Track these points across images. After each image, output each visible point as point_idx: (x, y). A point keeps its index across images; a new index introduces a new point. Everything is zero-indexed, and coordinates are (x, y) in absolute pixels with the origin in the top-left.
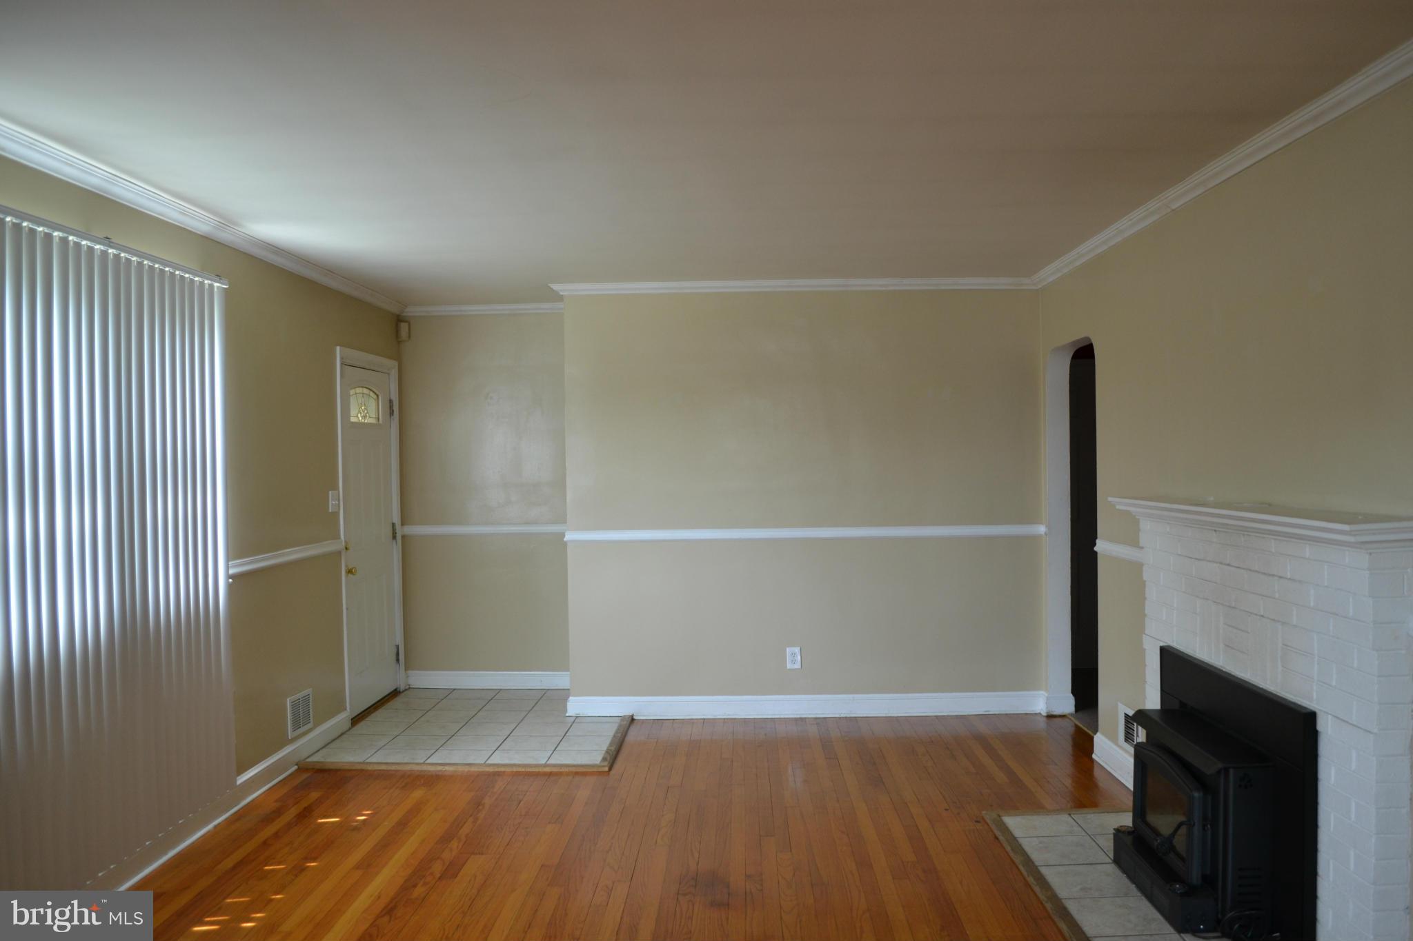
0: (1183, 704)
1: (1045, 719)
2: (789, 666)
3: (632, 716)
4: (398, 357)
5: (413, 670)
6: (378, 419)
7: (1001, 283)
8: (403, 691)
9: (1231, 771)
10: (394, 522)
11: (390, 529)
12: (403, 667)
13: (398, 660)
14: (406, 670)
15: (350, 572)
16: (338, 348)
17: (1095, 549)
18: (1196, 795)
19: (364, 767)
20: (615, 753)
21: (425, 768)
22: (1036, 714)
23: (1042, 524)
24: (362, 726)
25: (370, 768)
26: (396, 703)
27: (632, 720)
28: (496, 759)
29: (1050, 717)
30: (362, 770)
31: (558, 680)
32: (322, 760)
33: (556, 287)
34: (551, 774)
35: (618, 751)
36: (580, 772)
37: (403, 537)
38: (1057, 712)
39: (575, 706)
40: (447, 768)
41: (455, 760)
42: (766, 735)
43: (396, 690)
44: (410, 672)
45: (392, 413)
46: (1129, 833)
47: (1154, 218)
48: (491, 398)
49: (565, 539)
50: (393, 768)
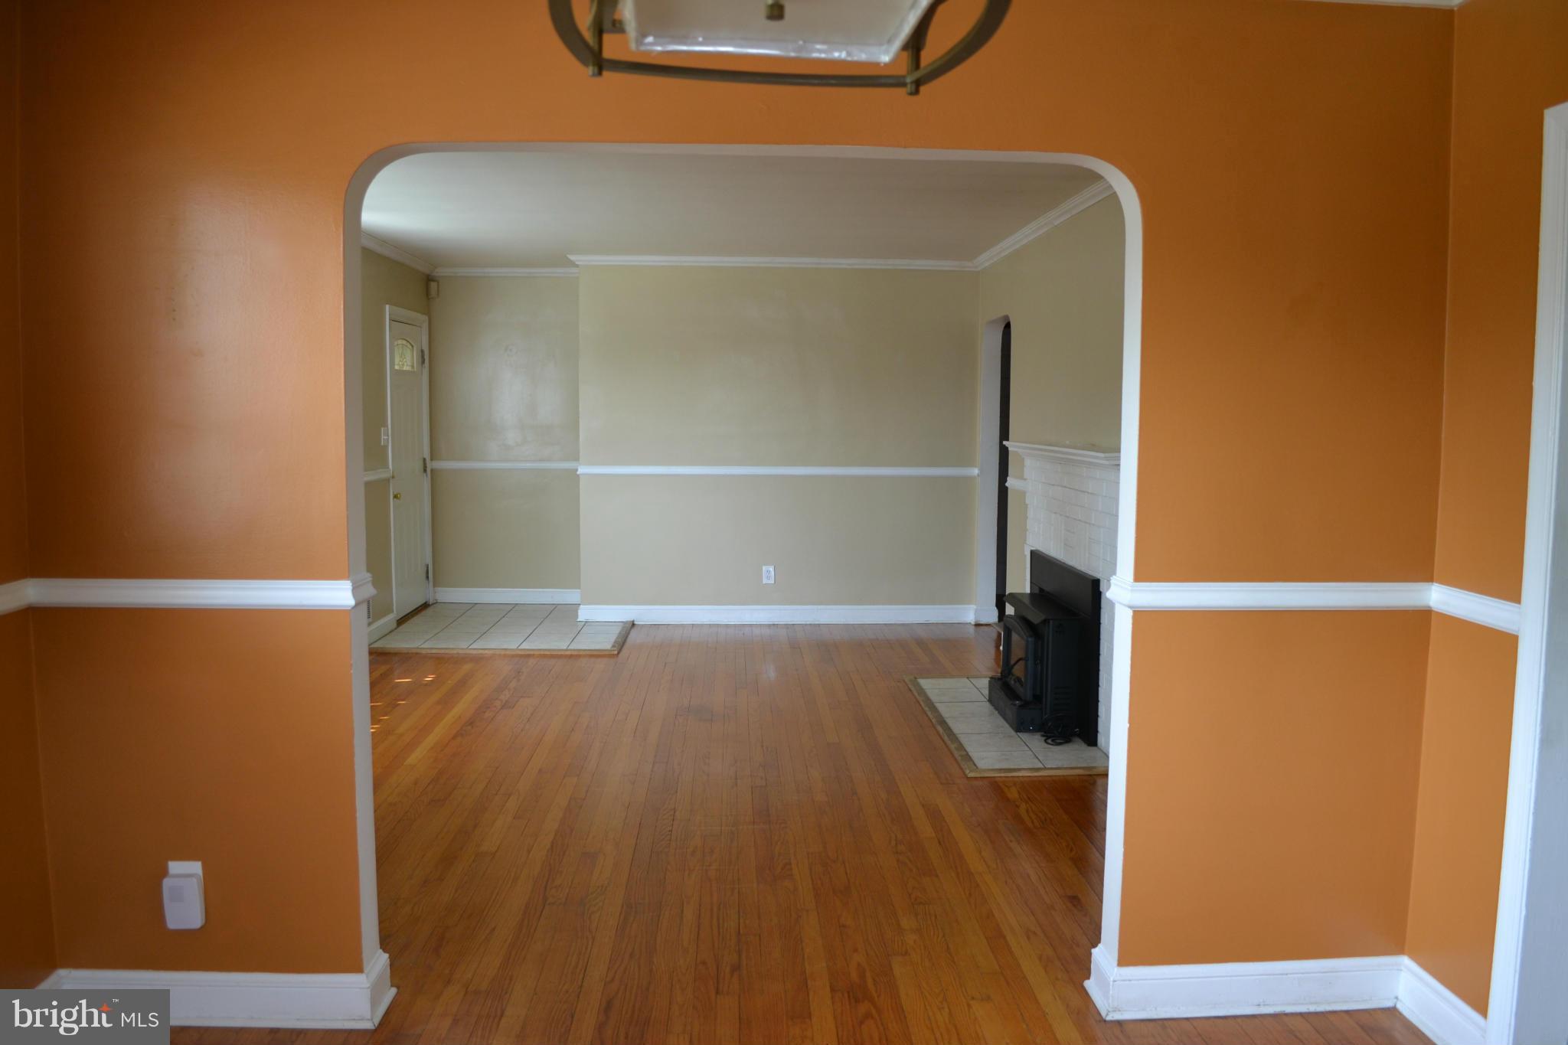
0: (1041, 590)
1: (973, 627)
2: (765, 581)
3: (633, 621)
4: (427, 311)
5: (439, 586)
6: (413, 367)
7: (946, 265)
8: (433, 604)
9: (1051, 622)
10: (425, 456)
11: (421, 462)
12: (431, 584)
13: (427, 577)
14: (434, 586)
15: (395, 497)
16: (387, 307)
17: (1007, 484)
18: (1030, 639)
19: (418, 651)
20: (621, 643)
21: (468, 652)
22: (967, 623)
23: (976, 467)
24: (405, 627)
25: (424, 652)
26: (429, 612)
27: (633, 625)
28: (525, 646)
29: (977, 625)
30: (417, 654)
31: (570, 596)
32: (382, 646)
33: (572, 258)
34: (571, 656)
35: (624, 643)
36: (596, 655)
37: (432, 470)
38: (983, 621)
39: (585, 613)
40: (486, 652)
41: (493, 646)
42: (744, 634)
43: (425, 603)
44: (439, 589)
45: (423, 362)
46: (999, 679)
47: (1045, 229)
48: (511, 350)
49: (578, 473)
50: (443, 651)
